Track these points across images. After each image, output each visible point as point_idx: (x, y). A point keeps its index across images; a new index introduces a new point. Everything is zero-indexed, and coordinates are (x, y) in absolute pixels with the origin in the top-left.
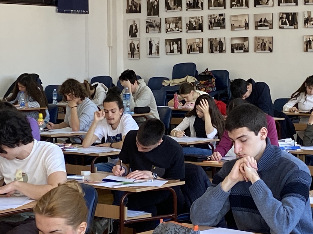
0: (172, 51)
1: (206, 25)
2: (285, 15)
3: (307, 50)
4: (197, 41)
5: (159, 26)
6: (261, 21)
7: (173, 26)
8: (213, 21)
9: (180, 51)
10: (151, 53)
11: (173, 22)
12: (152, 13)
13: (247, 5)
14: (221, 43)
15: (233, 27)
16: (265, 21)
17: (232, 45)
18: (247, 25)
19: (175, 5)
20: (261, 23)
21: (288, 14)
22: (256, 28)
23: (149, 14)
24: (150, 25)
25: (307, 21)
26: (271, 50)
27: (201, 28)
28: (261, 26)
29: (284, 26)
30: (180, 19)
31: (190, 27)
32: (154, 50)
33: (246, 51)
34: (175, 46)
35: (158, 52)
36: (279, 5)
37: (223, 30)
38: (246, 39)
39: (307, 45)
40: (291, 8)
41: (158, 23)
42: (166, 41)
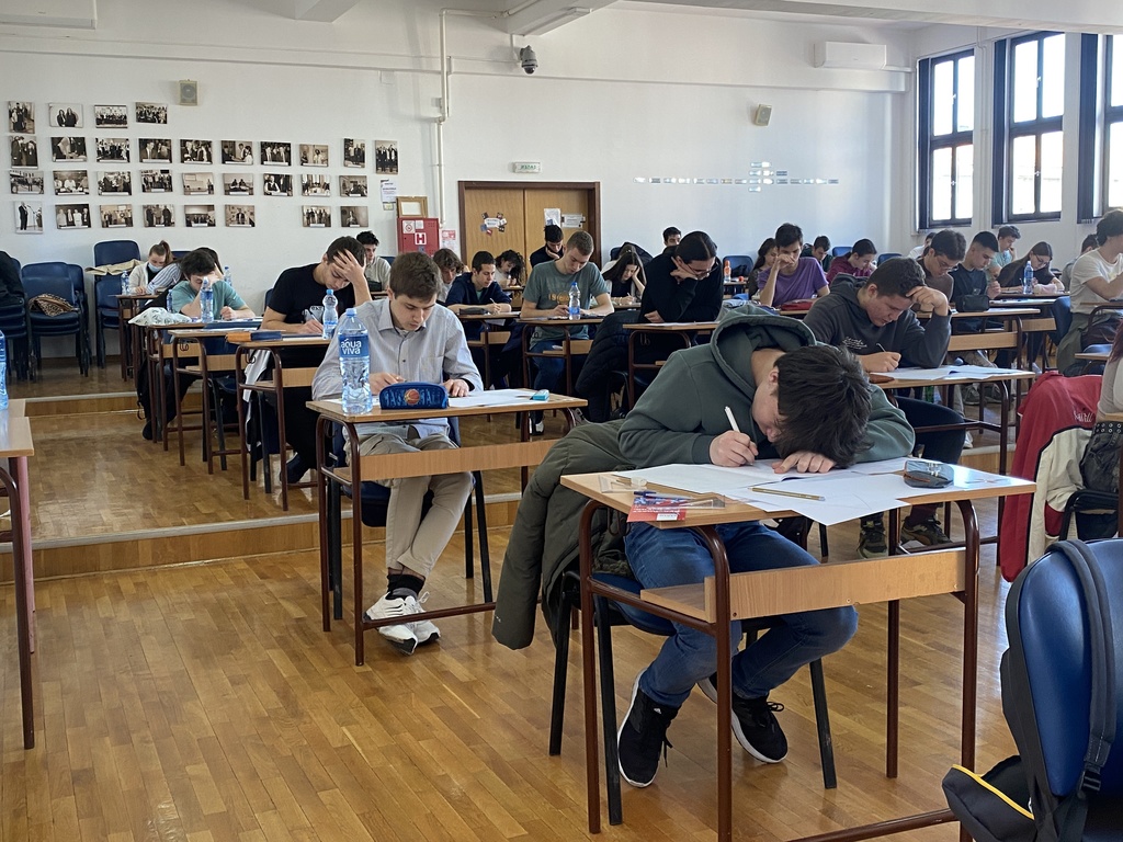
0: (72, 224)
1: (136, 185)
2: (273, 178)
3: (308, 225)
4: (123, 208)
5: (40, 184)
6: (235, 184)
7: (70, 184)
8: (151, 180)
9: (87, 223)
10: (24, 226)
11: (70, 178)
12: (24, 161)
13: (210, 160)
14: (167, 213)
15: (187, 190)
16: (242, 183)
17: (187, 216)
18: (211, 188)
19: (72, 151)
20: (235, 187)
21: (277, 177)
22: (227, 192)
23: (18, 163)
24: (19, 182)
25: (306, 187)
26: (253, 224)
27: (127, 188)
28: (235, 190)
29: (273, 192)
30: (85, 173)
31: (107, 186)
32: (31, 221)
33: (212, 224)
34: (78, 216)
35: (40, 225)
36: (262, 163)
37: (169, 194)
38: (211, 207)
39: (308, 218)
40: (281, 169)
41: (37, 177)
42: (59, 207)
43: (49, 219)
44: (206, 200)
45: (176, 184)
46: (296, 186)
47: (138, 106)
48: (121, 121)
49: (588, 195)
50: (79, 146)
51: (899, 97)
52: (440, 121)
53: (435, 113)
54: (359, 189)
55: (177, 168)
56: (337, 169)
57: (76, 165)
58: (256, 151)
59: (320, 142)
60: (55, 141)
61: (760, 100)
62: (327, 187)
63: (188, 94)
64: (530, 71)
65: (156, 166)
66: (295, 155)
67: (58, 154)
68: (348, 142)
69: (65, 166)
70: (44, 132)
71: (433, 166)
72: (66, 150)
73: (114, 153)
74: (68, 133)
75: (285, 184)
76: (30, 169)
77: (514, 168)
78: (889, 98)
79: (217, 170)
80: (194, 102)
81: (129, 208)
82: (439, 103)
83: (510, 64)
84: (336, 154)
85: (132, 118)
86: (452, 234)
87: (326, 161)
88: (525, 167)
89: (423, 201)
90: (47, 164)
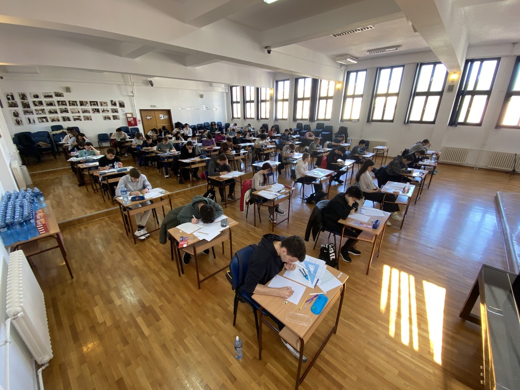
0: (43, 121)
1: (59, 112)
3: (105, 120)
4: (56, 117)
8: (62, 110)
9: (47, 121)
10: (30, 122)
11: (40, 111)
12: (26, 107)
13: (77, 105)
14: (68, 118)
17: (74, 119)
18: (79, 112)
19: (39, 104)
20: (85, 111)
21: (96, 109)
24: (26, 112)
26: (91, 120)
27: (56, 112)
28: (85, 112)
30: (44, 109)
31: (50, 112)
32: (32, 121)
33: (81, 120)
35: (34, 122)
36: (91, 106)
37: (68, 113)
38: (80, 116)
40: (96, 107)
41: (31, 111)
42: (38, 118)
43: (36, 120)
44: (78, 115)
45: (69, 111)
46: (101, 111)
47: (55, 93)
48: (51, 96)
49: (168, 112)
50: (41, 103)
51: (227, 93)
52: (133, 96)
53: (132, 94)
54: (116, 111)
55: (69, 108)
56: (110, 107)
57: (41, 107)
58: (89, 103)
59: (105, 101)
60: (34, 102)
61: (202, 93)
62: (108, 111)
63: (68, 90)
64: (152, 86)
65: (63, 107)
66: (99, 104)
67: (35, 105)
68: (112, 101)
69: (38, 108)
70: (30, 100)
71: (133, 106)
72: (37, 104)
73: (51, 104)
74: (36, 100)
75: (98, 111)
76: (28, 109)
77: (151, 106)
78: (225, 94)
79: (80, 108)
80: (70, 92)
81: (58, 117)
82: (132, 92)
83: (148, 84)
84: (109, 103)
85: (54, 96)
86: (140, 121)
87: (107, 105)
88: (154, 106)
89: (132, 114)
90: (33, 108)
